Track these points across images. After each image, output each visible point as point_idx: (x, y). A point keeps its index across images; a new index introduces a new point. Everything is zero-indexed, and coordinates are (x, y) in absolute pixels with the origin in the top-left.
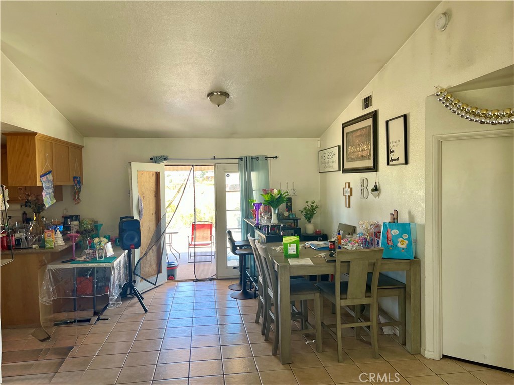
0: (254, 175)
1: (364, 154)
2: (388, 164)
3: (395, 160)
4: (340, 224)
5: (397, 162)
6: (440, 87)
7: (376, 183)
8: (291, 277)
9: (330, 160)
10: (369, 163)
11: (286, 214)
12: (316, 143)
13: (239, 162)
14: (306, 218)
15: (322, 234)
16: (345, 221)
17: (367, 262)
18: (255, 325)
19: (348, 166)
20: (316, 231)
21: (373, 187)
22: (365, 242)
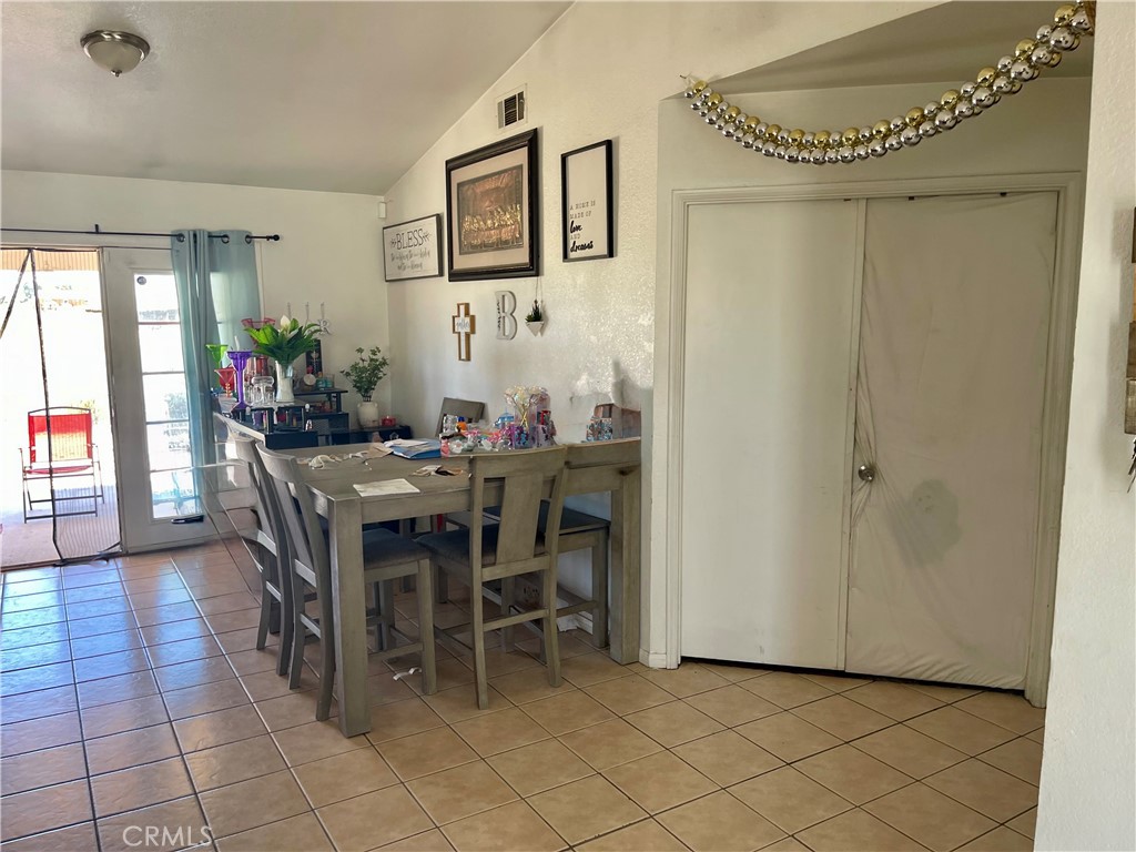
0: (216, 281)
1: (506, 235)
2: (565, 256)
3: (583, 247)
4: (446, 399)
5: (587, 252)
6: (695, 79)
7: (536, 302)
8: (366, 527)
9: (415, 250)
10: (521, 256)
11: (310, 380)
12: (373, 210)
13: (172, 244)
14: (359, 389)
15: (397, 427)
16: (458, 393)
17: (540, 478)
18: (256, 654)
19: (462, 263)
20: (384, 421)
21: (530, 312)
22: (519, 434)
